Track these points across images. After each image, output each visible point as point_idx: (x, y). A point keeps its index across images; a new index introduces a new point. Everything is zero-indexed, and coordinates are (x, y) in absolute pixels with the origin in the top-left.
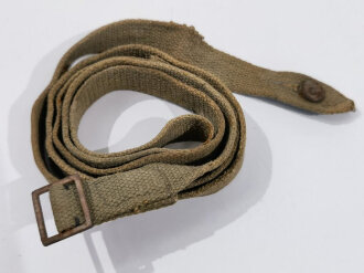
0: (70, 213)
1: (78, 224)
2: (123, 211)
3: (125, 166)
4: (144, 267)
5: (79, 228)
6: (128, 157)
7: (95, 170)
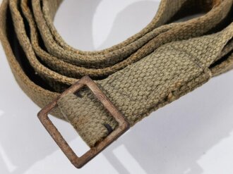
0: (96, 120)
1: (110, 131)
2: (156, 101)
3: (134, 56)
4: (189, 170)
5: (113, 134)
6: (134, 45)
7: (100, 71)
